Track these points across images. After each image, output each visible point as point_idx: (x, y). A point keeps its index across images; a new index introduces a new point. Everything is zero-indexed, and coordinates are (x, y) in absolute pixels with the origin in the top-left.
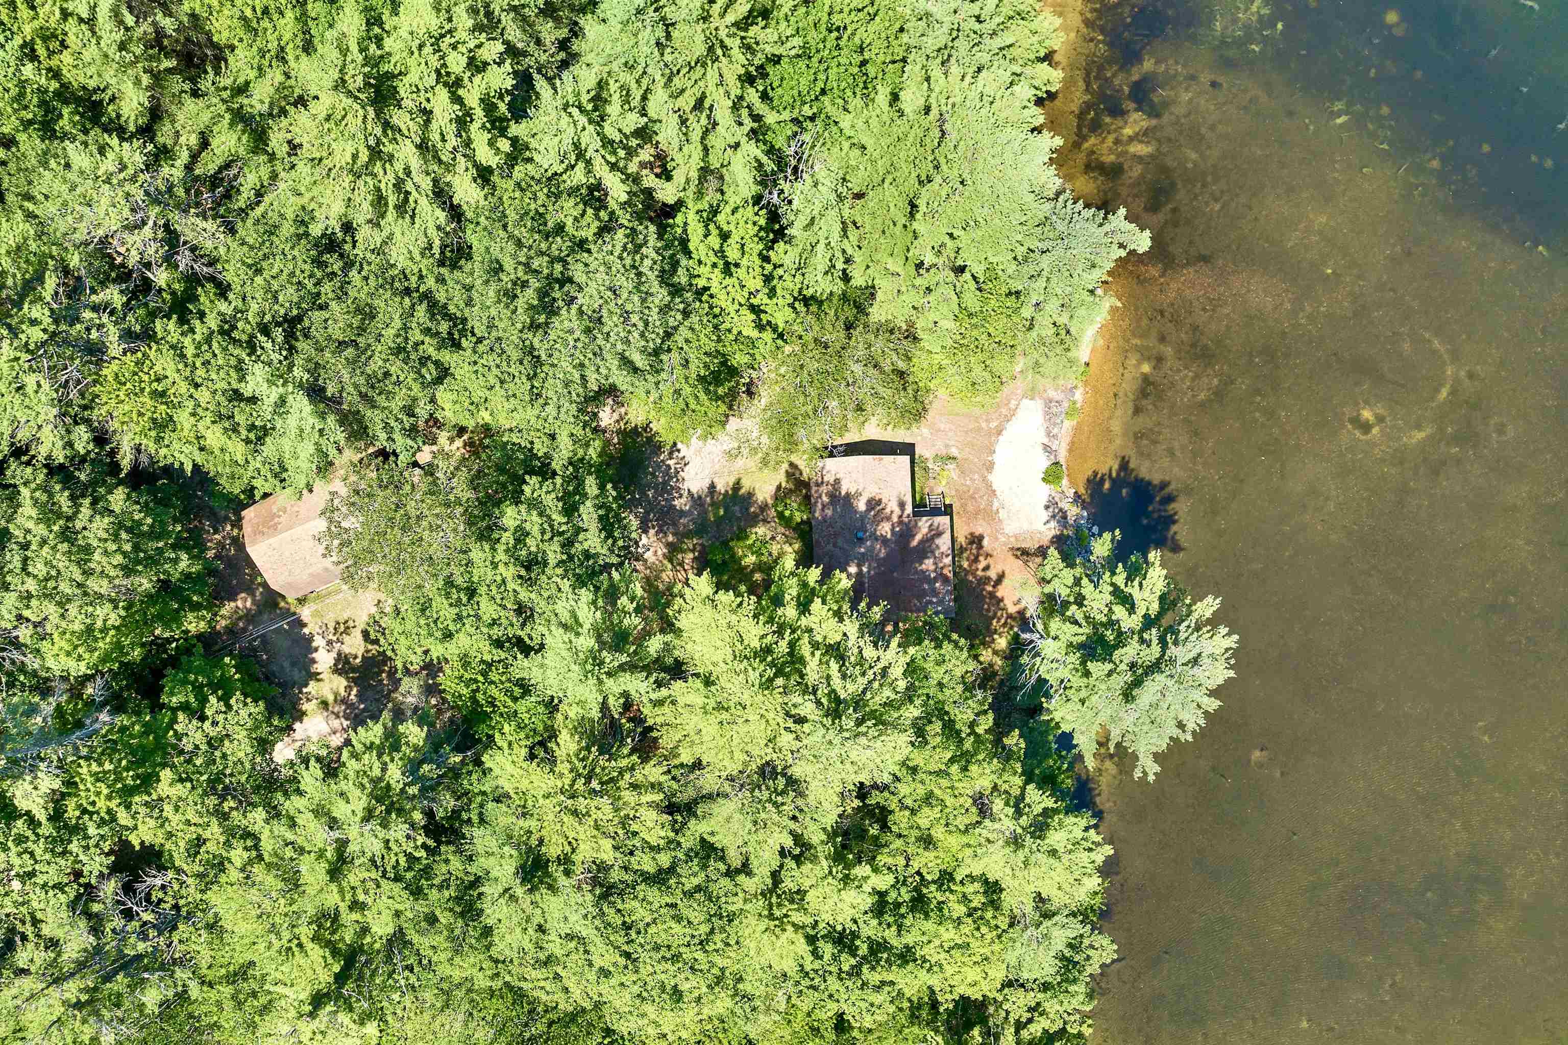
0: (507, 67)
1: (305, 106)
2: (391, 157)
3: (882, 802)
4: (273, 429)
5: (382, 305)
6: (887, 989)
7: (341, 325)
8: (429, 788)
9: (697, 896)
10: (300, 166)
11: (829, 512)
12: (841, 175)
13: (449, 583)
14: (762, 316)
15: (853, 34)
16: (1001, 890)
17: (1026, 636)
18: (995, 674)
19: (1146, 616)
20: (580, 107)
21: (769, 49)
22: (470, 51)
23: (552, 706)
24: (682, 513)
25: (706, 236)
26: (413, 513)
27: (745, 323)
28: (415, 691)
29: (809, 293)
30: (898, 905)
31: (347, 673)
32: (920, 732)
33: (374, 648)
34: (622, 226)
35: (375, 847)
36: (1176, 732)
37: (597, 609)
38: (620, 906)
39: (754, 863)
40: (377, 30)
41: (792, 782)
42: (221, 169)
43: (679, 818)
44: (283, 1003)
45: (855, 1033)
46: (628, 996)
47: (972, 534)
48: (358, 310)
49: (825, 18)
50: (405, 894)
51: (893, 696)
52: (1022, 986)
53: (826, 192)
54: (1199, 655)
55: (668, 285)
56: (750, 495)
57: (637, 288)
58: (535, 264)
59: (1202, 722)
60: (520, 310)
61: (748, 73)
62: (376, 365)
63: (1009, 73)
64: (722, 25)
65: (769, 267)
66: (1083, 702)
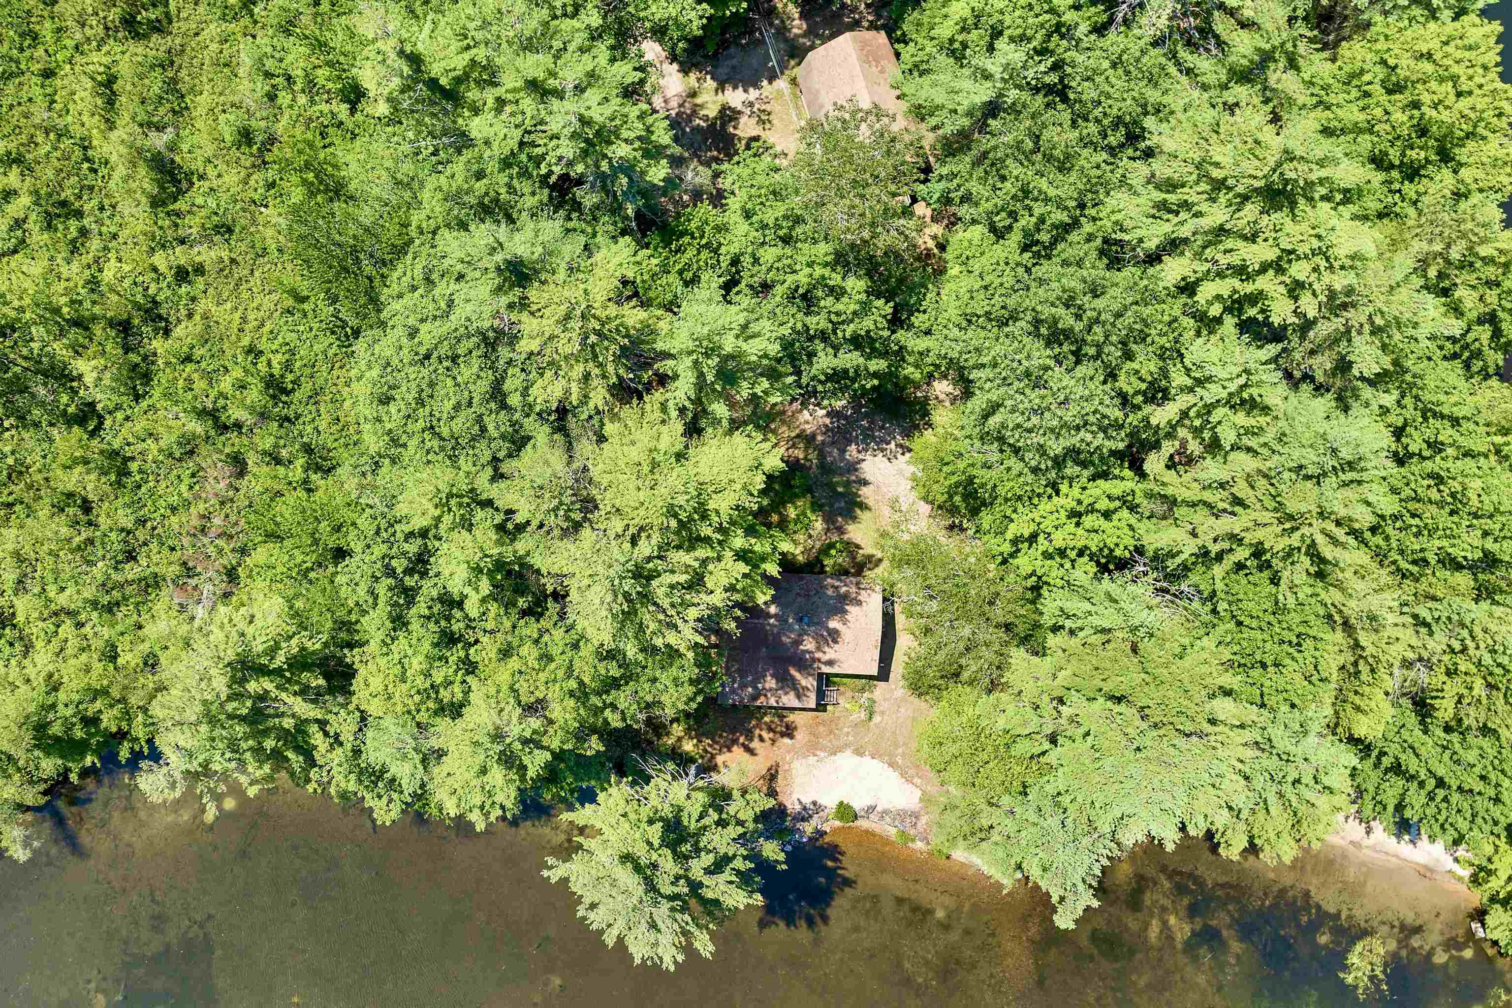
0: (1292, 320)
1: (1271, 122)
2: (1214, 200)
3: (548, 613)
4: (962, 66)
5: (1072, 180)
6: (371, 601)
7: (1056, 139)
8: (604, 182)
9: (477, 427)
10: (1212, 112)
11: (830, 592)
12: (1157, 633)
13: (798, 220)
14: (1026, 545)
15: (1293, 659)
16: (453, 719)
17: (692, 771)
18: (659, 736)
19: (701, 885)
20: (1246, 385)
21: (1285, 574)
22: (1310, 285)
23: (671, 307)
24: (843, 451)
25: (1109, 497)
26: (868, 191)
27: (1021, 527)
28: (698, 180)
29: (1044, 592)
30: (448, 619)
31: (721, 118)
32: (610, 655)
33: (741, 146)
34: (1126, 416)
35: (554, 126)
36: (587, 901)
37: (760, 357)
38: (474, 353)
39: (503, 484)
40: (1338, 197)
41: (577, 526)
42: (1217, 37)
43: (552, 418)
44: (416, 28)
45: (331, 569)
46: (388, 353)
47: (796, 728)
48: (1068, 156)
49: (1311, 632)
50: (507, 151)
51: (648, 632)
52: (360, 730)
53: (1141, 616)
54: (659, 931)
55: (1065, 455)
56: (854, 519)
57: (1065, 425)
58: (1097, 329)
59: (594, 927)
60: (1053, 310)
61: (1264, 552)
62: (1014, 169)
63: (1241, 806)
64: (1315, 530)
65: (1073, 554)
66: (625, 815)
